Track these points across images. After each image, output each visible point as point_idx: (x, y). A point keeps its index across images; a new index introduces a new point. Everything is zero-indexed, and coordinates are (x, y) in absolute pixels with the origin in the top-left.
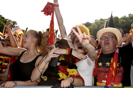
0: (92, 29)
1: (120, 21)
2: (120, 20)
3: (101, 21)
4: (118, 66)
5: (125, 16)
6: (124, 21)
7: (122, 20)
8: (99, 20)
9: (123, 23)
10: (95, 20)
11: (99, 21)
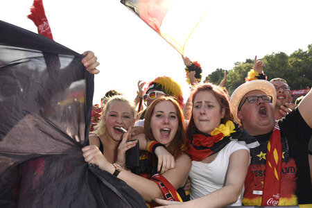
0: (230, 83)
1: (291, 62)
2: (290, 60)
3: (248, 64)
4: (283, 157)
5: (300, 50)
6: (300, 60)
7: (294, 59)
8: (244, 63)
9: (297, 65)
10: (236, 64)
11: (245, 66)
